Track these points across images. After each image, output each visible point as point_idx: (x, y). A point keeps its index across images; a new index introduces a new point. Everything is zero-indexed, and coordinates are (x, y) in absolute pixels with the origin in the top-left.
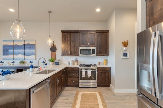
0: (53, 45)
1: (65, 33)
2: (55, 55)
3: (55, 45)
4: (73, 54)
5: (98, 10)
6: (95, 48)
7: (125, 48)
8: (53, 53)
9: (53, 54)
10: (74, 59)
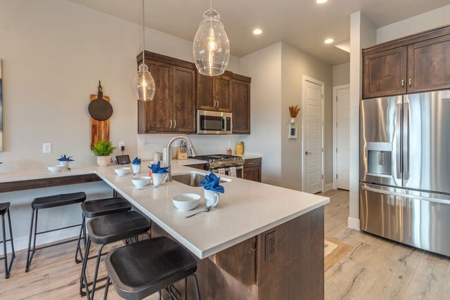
0: (100, 93)
1: (158, 64)
2: (105, 133)
3: (105, 93)
4: (180, 130)
5: (257, 32)
6: (230, 115)
7: (293, 120)
8: (97, 122)
9: (100, 127)
10: (176, 144)
